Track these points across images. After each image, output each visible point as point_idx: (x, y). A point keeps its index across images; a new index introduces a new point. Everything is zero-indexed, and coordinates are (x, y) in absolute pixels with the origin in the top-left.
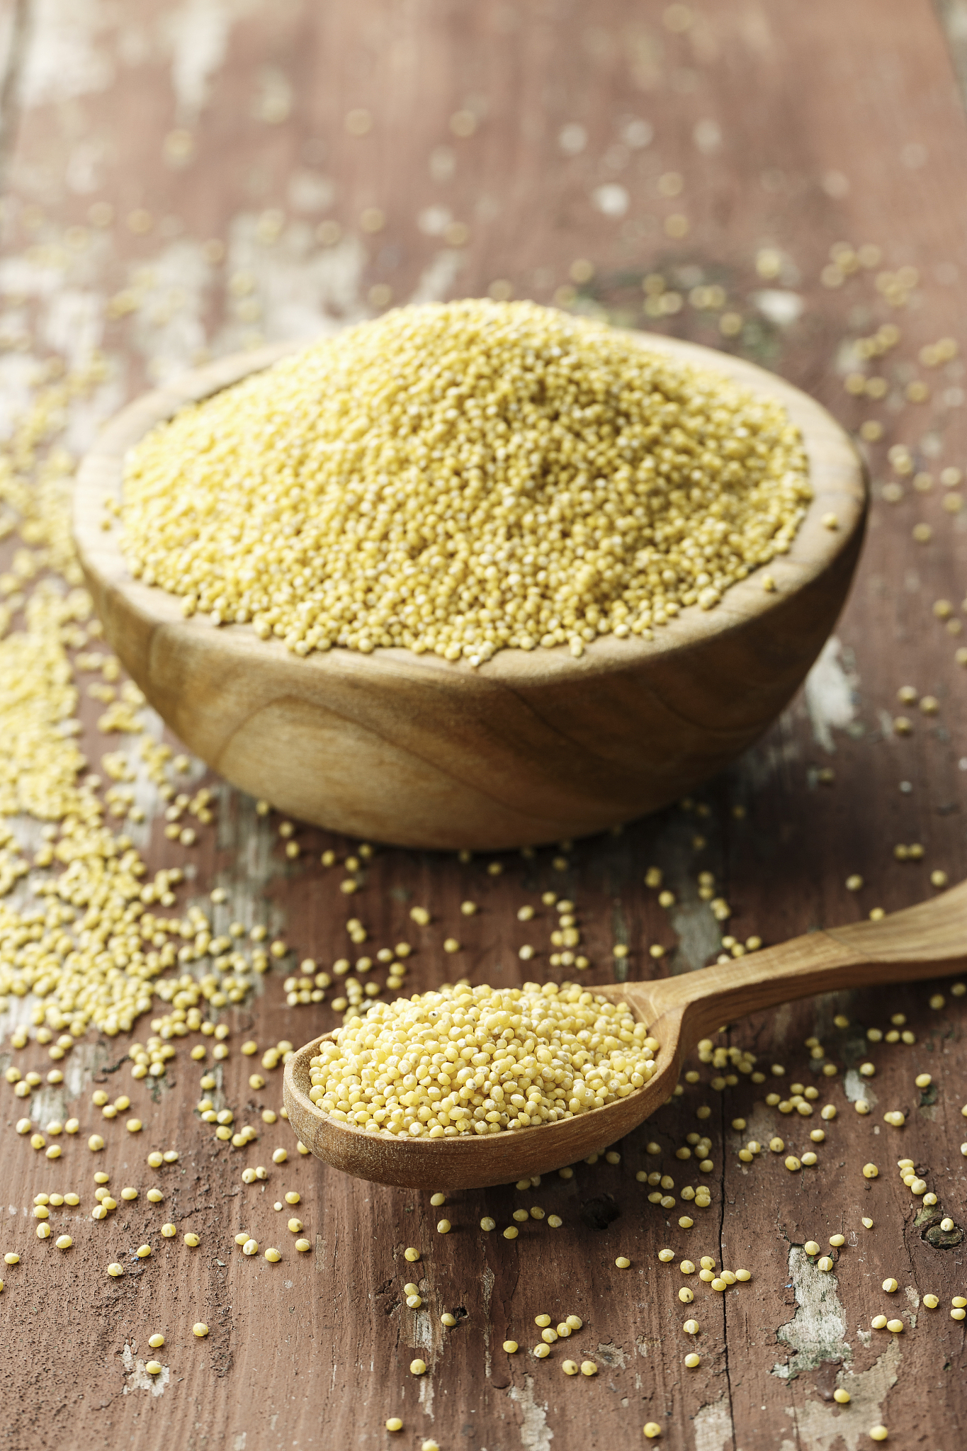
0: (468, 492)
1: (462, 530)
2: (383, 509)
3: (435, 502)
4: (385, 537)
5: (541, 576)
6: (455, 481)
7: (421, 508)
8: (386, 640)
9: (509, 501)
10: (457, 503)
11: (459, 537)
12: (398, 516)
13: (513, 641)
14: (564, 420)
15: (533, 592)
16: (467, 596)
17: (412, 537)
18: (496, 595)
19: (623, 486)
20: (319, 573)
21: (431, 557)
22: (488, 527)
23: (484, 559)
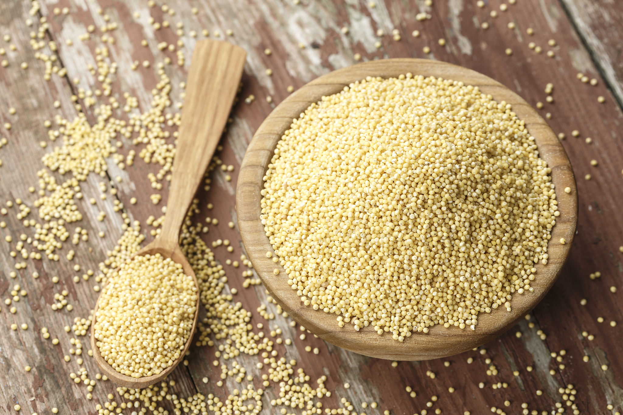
0: (446, 250)
1: (448, 267)
2: (414, 266)
3: (434, 258)
4: (418, 279)
5: (485, 278)
6: (439, 247)
7: (430, 262)
8: (432, 324)
9: (463, 249)
10: (443, 256)
11: (448, 271)
12: (421, 269)
13: (482, 310)
14: (470, 199)
15: (484, 286)
16: (458, 296)
17: (429, 276)
18: (470, 292)
19: (500, 221)
20: (395, 300)
21: (439, 283)
22: (458, 263)
23: (462, 278)
